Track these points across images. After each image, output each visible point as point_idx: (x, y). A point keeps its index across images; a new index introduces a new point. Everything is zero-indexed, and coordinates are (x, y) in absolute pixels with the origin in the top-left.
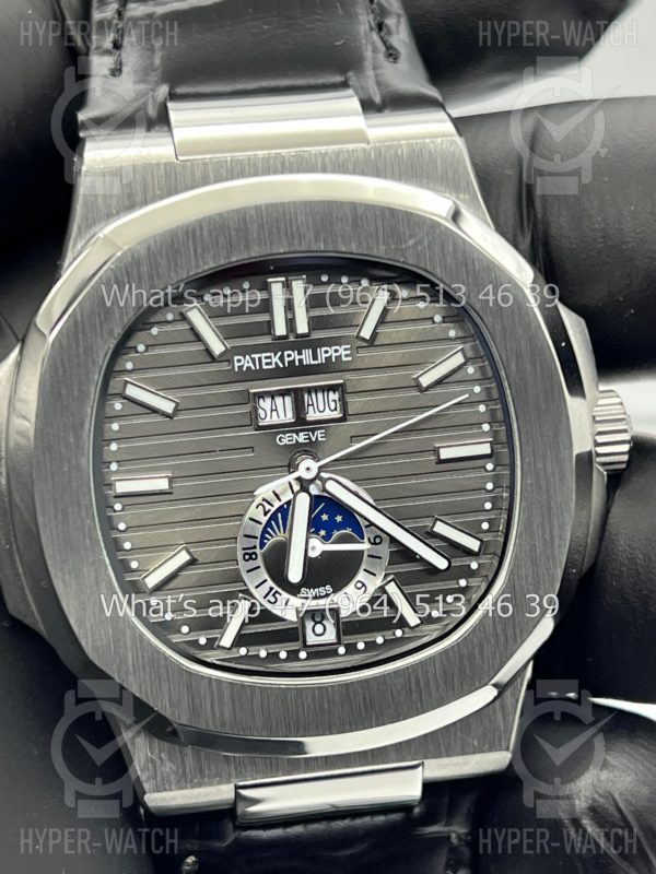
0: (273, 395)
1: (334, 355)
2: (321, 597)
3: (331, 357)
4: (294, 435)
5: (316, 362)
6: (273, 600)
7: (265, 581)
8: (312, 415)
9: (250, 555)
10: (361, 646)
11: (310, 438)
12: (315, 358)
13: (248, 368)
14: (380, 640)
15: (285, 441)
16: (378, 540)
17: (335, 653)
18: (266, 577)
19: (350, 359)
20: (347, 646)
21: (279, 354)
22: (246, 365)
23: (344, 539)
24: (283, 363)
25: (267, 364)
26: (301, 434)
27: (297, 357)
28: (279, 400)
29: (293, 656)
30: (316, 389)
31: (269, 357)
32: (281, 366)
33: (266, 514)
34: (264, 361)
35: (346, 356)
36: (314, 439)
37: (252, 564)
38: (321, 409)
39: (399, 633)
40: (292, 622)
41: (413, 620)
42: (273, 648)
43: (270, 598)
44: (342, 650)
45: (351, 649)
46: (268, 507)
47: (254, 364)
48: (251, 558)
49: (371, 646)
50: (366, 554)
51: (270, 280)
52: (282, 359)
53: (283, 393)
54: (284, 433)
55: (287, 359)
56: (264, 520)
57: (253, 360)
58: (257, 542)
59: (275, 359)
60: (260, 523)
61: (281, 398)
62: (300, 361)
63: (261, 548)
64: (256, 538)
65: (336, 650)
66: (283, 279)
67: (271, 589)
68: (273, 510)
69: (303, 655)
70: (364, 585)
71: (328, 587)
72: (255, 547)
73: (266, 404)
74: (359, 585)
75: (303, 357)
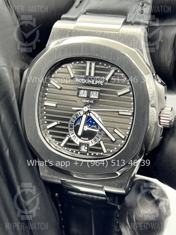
0: (84, 90)
1: (99, 83)
2: (85, 140)
3: (98, 83)
4: (86, 100)
5: (94, 84)
6: (75, 138)
7: (74, 133)
8: (92, 96)
9: (71, 126)
10: (92, 154)
11: (90, 102)
12: (95, 82)
13: (79, 82)
14: (97, 154)
15: (84, 101)
16: (101, 130)
17: (86, 154)
18: (74, 132)
19: (103, 85)
20: (89, 153)
21: (87, 80)
22: (78, 81)
23: (93, 128)
24: (87, 82)
25: (83, 82)
26: (88, 100)
27: (91, 82)
28: (85, 91)
29: (77, 152)
30: (94, 90)
31: (84, 80)
32: (86, 83)
33: (77, 117)
34: (83, 81)
35: (102, 84)
36: (91, 102)
37: (71, 129)
38: (95, 95)
39: (102, 154)
40: (77, 145)
41: (105, 151)
42: (72, 149)
43: (74, 137)
44: (88, 154)
45: (90, 154)
46: (77, 116)
47: (80, 81)
48: (71, 127)
49: (95, 155)
50: (98, 133)
51: (87, 62)
52: (87, 81)
53: (86, 90)
54: (84, 99)
55: (88, 82)
56: (76, 119)
57: (80, 80)
58: (73, 124)
59: (85, 81)
60: (75, 119)
61: (86, 91)
62: (91, 83)
63: (74, 125)
64: (73, 123)
65: (87, 154)
66: (90, 62)
67: (75, 136)
68: (78, 117)
69: (79, 153)
70: (96, 140)
71: (87, 138)
72: (73, 125)
73: (82, 91)
74: (95, 140)
75: (92, 82)
